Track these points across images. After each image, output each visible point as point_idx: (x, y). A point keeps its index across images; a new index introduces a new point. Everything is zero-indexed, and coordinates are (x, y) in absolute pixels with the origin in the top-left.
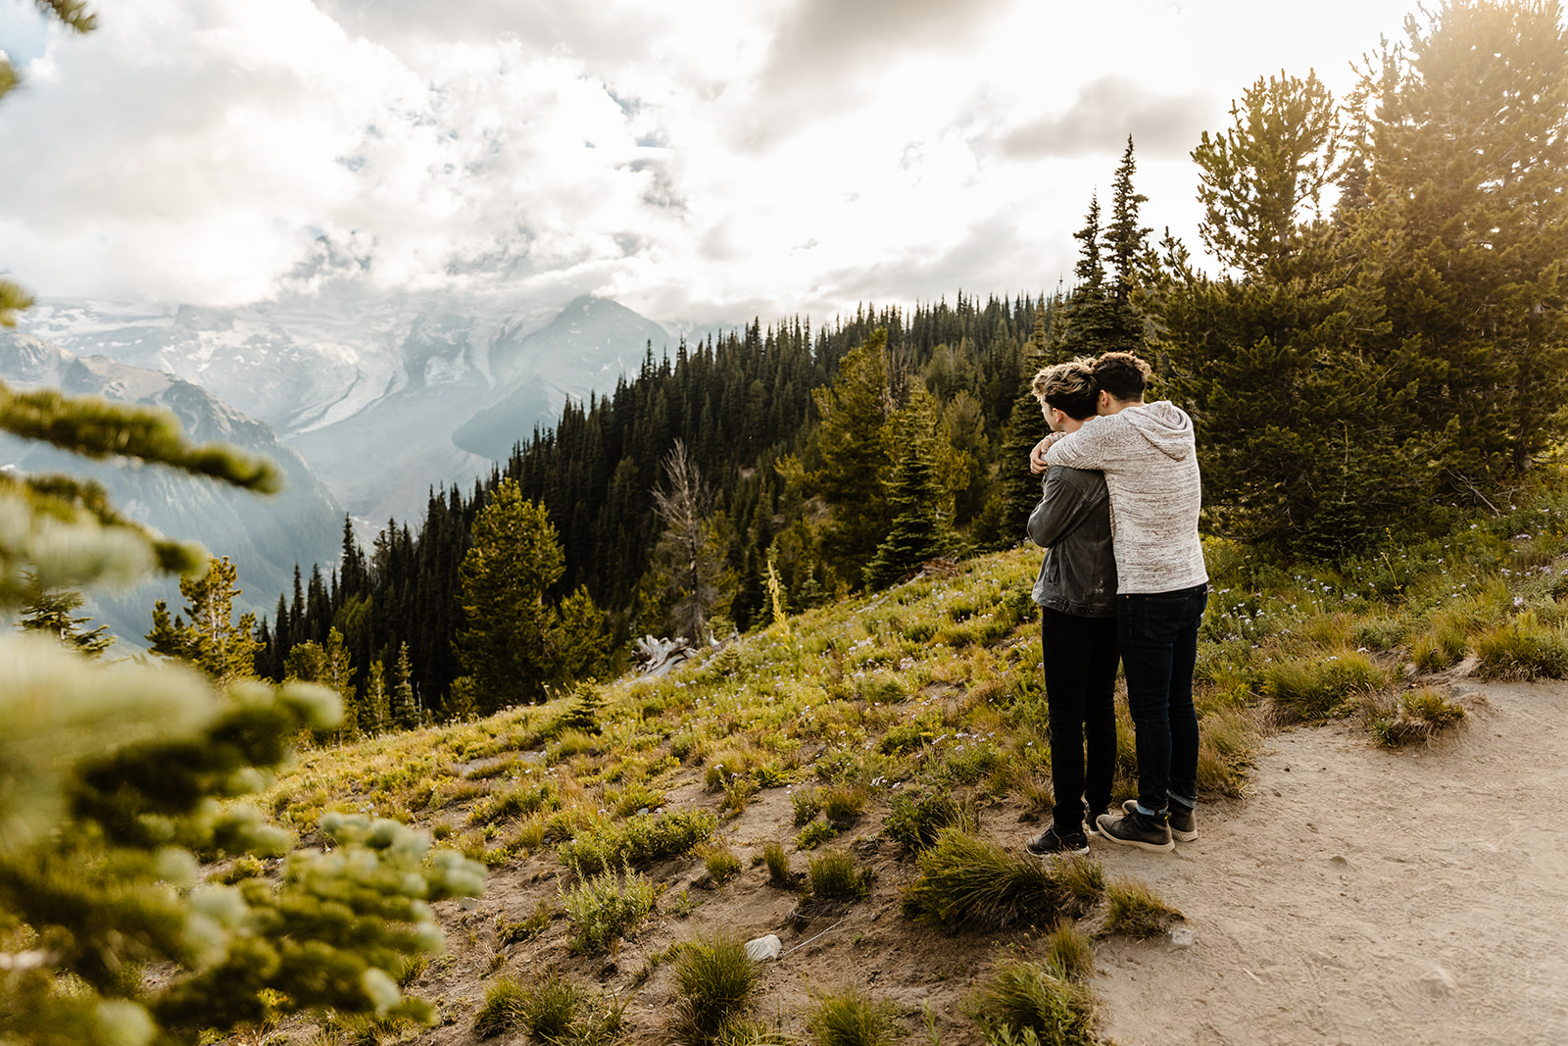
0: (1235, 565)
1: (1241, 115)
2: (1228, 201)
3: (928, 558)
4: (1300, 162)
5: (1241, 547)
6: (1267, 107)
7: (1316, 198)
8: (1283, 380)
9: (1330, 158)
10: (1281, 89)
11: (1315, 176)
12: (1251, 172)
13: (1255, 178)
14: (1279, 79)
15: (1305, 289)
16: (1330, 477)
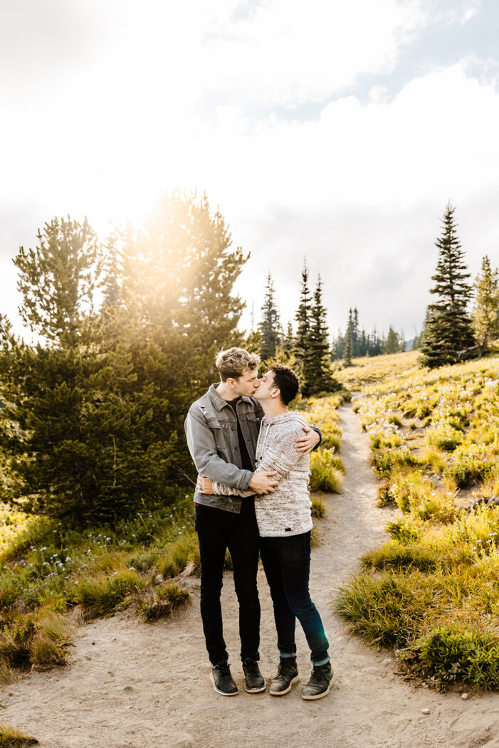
0: (50, 533)
1: (44, 239)
2: (37, 293)
4: (81, 273)
5: (53, 520)
6: (60, 236)
7: (91, 296)
8: (75, 410)
9: (98, 273)
10: (67, 227)
11: (90, 283)
12: (51, 276)
13: (54, 280)
14: (66, 220)
15: (86, 352)
16: (106, 470)
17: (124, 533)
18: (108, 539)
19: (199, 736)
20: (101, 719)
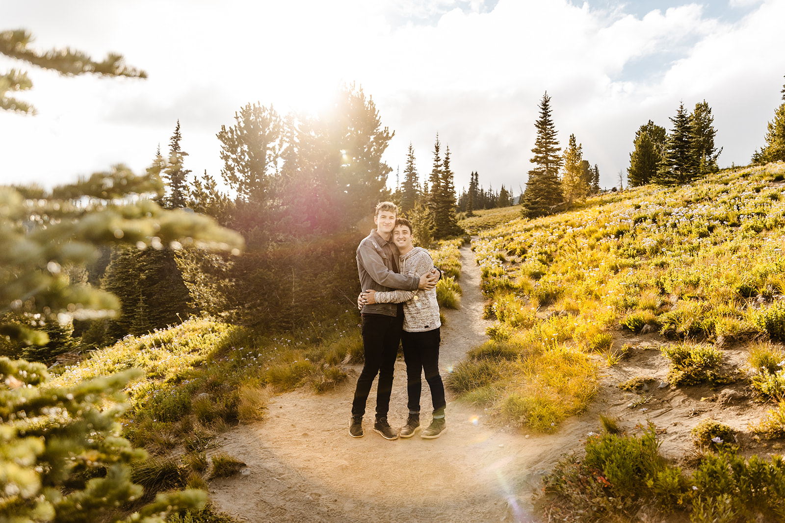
0: (246, 337)
1: (240, 119)
2: (234, 160)
3: (60, 353)
4: (268, 146)
5: (247, 329)
6: (252, 118)
7: (276, 163)
8: (264, 247)
9: (281, 146)
10: (258, 111)
11: (275, 153)
12: (245, 147)
13: (247, 150)
14: (257, 106)
15: (272, 205)
16: (287, 292)
17: (300, 338)
18: (289, 341)
19: (352, 462)
20: (287, 453)
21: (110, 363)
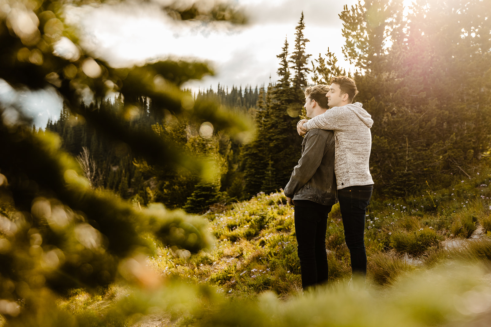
2: (354, 37)
4: (386, 21)
11: (392, 27)
12: (365, 25)
13: (367, 27)
18: (404, 207)
21: (247, 214)
